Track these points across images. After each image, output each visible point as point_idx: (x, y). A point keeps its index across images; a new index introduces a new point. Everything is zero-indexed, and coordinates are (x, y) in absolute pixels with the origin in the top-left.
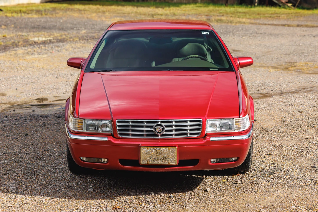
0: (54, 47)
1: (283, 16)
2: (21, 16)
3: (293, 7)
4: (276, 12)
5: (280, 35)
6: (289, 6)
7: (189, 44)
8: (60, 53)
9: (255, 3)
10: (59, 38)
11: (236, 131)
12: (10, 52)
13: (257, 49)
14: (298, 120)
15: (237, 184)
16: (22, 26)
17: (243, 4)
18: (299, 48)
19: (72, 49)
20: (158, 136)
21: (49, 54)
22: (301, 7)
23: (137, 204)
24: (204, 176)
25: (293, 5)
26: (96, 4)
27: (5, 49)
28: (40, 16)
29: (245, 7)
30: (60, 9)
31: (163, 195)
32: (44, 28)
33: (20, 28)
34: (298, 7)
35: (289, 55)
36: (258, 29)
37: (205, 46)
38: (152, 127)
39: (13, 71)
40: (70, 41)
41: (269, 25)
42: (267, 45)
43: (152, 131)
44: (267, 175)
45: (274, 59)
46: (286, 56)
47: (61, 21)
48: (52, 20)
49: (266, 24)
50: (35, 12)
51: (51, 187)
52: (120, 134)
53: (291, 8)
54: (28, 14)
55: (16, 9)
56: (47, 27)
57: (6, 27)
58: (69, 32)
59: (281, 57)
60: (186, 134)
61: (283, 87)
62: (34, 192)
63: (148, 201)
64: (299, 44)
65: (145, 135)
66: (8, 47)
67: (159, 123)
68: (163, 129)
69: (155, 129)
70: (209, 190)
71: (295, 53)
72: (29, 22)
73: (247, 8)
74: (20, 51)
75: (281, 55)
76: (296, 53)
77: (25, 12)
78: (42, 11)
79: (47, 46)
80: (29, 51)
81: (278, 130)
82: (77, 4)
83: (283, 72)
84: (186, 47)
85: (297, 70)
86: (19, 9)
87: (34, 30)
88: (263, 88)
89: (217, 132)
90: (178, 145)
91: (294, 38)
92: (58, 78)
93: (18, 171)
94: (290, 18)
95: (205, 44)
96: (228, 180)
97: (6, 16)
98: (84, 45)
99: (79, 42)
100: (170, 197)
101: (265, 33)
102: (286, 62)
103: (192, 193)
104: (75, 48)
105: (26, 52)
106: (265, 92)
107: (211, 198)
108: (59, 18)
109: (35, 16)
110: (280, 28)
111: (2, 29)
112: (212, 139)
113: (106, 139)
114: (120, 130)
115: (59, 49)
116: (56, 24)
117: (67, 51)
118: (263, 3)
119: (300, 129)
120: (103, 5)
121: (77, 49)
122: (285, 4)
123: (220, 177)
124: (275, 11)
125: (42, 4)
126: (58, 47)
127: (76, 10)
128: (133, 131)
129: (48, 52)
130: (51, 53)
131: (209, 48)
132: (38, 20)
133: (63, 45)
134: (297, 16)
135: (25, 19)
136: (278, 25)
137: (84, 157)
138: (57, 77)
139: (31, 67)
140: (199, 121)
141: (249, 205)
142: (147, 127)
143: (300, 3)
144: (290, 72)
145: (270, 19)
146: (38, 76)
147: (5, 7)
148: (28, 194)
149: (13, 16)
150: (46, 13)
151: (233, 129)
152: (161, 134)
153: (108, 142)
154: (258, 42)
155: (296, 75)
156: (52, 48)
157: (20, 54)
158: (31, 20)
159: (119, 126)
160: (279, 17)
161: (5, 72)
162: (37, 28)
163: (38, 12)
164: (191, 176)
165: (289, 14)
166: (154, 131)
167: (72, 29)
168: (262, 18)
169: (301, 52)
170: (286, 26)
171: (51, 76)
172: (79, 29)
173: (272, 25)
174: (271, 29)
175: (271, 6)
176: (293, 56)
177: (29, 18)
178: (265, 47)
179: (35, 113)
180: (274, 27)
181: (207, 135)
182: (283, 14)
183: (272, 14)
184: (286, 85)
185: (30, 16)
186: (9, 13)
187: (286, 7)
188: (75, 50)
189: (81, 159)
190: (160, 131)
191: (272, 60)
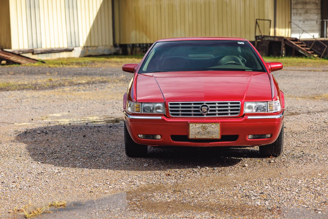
0: (97, 86)
1: (309, 64)
2: (63, 67)
3: (319, 58)
4: (303, 61)
5: (306, 77)
6: (315, 57)
7: (226, 56)
8: (104, 90)
9: (283, 54)
10: (101, 80)
11: (269, 112)
12: (58, 90)
13: (285, 86)
14: (324, 127)
15: (271, 162)
16: (65, 73)
17: (271, 56)
18: (325, 85)
19: (114, 87)
20: (203, 115)
21: (94, 91)
22: (326, 57)
23: (186, 173)
24: (242, 158)
25: (319, 56)
26: (132, 58)
27: (52, 87)
28: (80, 66)
29: (272, 58)
30: (98, 61)
31: (208, 168)
32: (86, 74)
33: (63, 75)
34: (323, 57)
35: (315, 89)
36: (285, 73)
37: (240, 58)
38: (198, 107)
39: (63, 101)
40: (112, 82)
41: (295, 70)
42: (295, 83)
43: (199, 111)
44: (297, 158)
45: (301, 92)
46: (312, 90)
47: (101, 70)
48: (92, 69)
49: (293, 70)
50: (75, 64)
51: (112, 164)
52: (172, 114)
53: (317, 58)
54: (69, 65)
55: (58, 62)
56: (88, 73)
57: (50, 74)
58: (109, 77)
59: (308, 91)
60: (227, 114)
61: (310, 109)
62: (98, 167)
63: (195, 172)
64: (325, 82)
65: (193, 115)
66: (56, 86)
67: (205, 104)
68: (208, 109)
69: (201, 109)
70: (246, 165)
71: (320, 88)
72: (71, 70)
73: (275, 59)
74: (67, 89)
75: (308, 89)
76: (322, 88)
77: (66, 64)
78: (82, 63)
79: (90, 85)
80: (75, 89)
81: (306, 133)
82: (114, 58)
83: (309, 100)
84: (223, 59)
85: (322, 99)
86: (60, 62)
87: (77, 76)
88: (291, 109)
89: (254, 113)
90: (221, 122)
91: (320, 79)
92: (105, 105)
93: (82, 156)
94: (316, 66)
95: (240, 56)
96: (263, 161)
97: (49, 67)
98: (125, 85)
99: (119, 83)
100: (214, 169)
101: (293, 76)
102: (312, 94)
103: (232, 167)
104: (116, 87)
105: (72, 89)
106: (293, 111)
107: (249, 170)
108: (98, 68)
109: (76, 67)
110: (306, 72)
111: (47, 75)
112: (249, 117)
113: (160, 118)
114: (171, 111)
115: (102, 87)
116: (96, 72)
117: (110, 89)
118: (289, 54)
119: (325, 132)
120: (138, 58)
121: (118, 87)
122: (311, 55)
123: (256, 159)
124: (301, 61)
125: (81, 58)
126: (101, 86)
127: (113, 62)
128: (182, 111)
129: (92, 89)
130: (95, 90)
131: (244, 60)
132: (79, 69)
133: (106, 85)
134: (322, 64)
135: (67, 68)
136: (305, 71)
137: (141, 134)
138: (103, 104)
139: (79, 99)
140: (238, 103)
141: (281, 174)
142: (194, 107)
143: (325, 54)
144: (316, 100)
145: (297, 66)
146: (86, 104)
147: (47, 60)
148: (93, 168)
149: (55, 67)
150: (86, 64)
151: (267, 111)
152: (206, 113)
153: (162, 120)
154: (287, 81)
155: (322, 102)
156: (95, 87)
157: (67, 91)
158: (72, 69)
159: (171, 107)
160: (306, 65)
161: (56, 101)
162: (79, 74)
163: (78, 63)
164: (231, 158)
165: (315, 63)
166: (200, 111)
167: (112, 74)
168: (289, 66)
169: (326, 87)
170: (313, 71)
171: (98, 104)
172: (118, 75)
173: (299, 70)
174: (297, 73)
175: (297, 57)
176: (319, 90)
177: (70, 68)
178: (293, 84)
179: (88, 125)
180: (301, 72)
181: (245, 115)
182: (309, 63)
183: (298, 63)
184: (313, 108)
185: (71, 66)
186: (52, 65)
187: (312, 57)
188: (117, 88)
189: (138, 136)
190: (205, 110)
191: (300, 92)
